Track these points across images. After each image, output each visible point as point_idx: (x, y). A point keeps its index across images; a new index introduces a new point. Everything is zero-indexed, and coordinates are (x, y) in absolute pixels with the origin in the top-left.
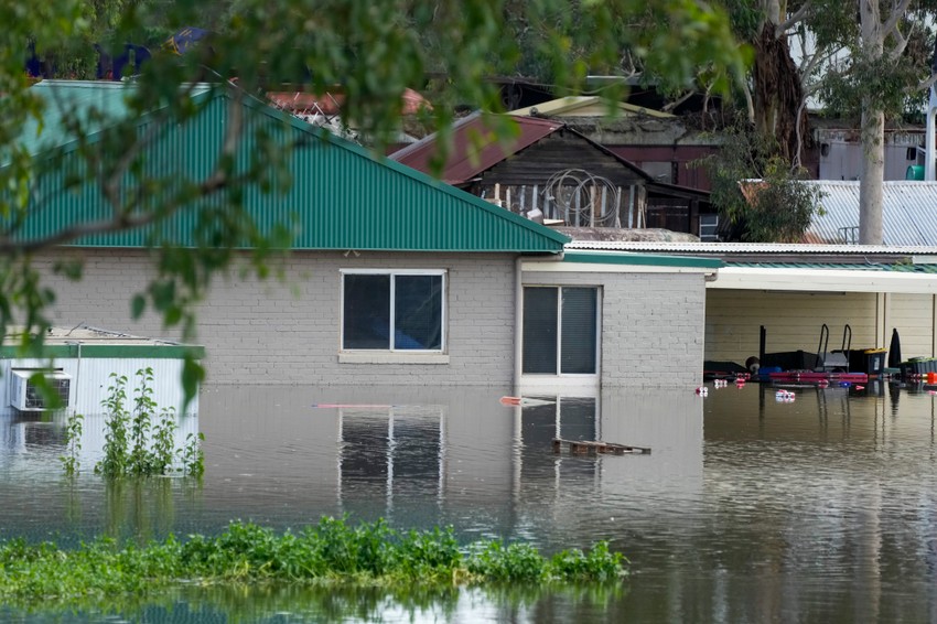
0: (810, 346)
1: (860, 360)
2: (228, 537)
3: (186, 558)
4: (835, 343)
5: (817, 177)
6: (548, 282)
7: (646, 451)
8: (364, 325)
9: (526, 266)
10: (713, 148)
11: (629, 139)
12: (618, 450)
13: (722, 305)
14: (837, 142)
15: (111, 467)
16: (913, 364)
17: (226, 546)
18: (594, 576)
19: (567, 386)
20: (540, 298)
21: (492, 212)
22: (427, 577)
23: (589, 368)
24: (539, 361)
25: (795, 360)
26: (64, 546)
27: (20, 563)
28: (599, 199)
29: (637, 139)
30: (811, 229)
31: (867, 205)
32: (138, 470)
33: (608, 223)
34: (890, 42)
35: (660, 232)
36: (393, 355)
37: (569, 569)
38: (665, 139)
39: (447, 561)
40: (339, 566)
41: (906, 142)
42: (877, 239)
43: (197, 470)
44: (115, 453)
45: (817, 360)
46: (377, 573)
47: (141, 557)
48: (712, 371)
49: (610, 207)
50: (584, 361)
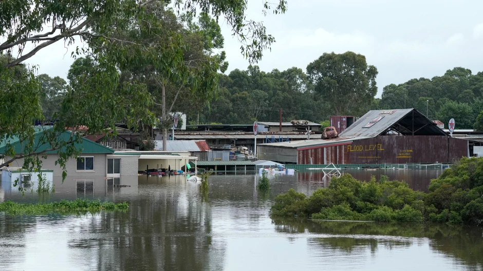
0: (156, 168)
1: (164, 170)
2: (61, 202)
3: (54, 206)
4: (160, 168)
5: (155, 140)
6: (112, 158)
7: (130, 186)
8: (80, 166)
9: (108, 155)
10: (138, 135)
11: (123, 134)
12: (125, 186)
13: (141, 162)
14: (158, 134)
15: (39, 190)
16: (172, 171)
17: (61, 204)
18: (124, 207)
19: (115, 175)
20: (110, 161)
21: (101, 146)
22: (95, 208)
23: (118, 172)
24: (110, 171)
25: (153, 170)
26: (33, 204)
27: (26, 207)
28: (118, 144)
29: (124, 134)
30: (155, 149)
31: (164, 144)
32: (44, 191)
33: (120, 148)
34: (167, 118)
35: (129, 149)
36: (85, 171)
37: (119, 206)
38: (129, 134)
39: (98, 205)
40: (80, 207)
41: (169, 134)
42: (166, 150)
43: (53, 191)
44: (39, 188)
45: (156, 170)
46: (87, 208)
47: (46, 206)
48: (139, 172)
49: (120, 145)
50: (118, 171)
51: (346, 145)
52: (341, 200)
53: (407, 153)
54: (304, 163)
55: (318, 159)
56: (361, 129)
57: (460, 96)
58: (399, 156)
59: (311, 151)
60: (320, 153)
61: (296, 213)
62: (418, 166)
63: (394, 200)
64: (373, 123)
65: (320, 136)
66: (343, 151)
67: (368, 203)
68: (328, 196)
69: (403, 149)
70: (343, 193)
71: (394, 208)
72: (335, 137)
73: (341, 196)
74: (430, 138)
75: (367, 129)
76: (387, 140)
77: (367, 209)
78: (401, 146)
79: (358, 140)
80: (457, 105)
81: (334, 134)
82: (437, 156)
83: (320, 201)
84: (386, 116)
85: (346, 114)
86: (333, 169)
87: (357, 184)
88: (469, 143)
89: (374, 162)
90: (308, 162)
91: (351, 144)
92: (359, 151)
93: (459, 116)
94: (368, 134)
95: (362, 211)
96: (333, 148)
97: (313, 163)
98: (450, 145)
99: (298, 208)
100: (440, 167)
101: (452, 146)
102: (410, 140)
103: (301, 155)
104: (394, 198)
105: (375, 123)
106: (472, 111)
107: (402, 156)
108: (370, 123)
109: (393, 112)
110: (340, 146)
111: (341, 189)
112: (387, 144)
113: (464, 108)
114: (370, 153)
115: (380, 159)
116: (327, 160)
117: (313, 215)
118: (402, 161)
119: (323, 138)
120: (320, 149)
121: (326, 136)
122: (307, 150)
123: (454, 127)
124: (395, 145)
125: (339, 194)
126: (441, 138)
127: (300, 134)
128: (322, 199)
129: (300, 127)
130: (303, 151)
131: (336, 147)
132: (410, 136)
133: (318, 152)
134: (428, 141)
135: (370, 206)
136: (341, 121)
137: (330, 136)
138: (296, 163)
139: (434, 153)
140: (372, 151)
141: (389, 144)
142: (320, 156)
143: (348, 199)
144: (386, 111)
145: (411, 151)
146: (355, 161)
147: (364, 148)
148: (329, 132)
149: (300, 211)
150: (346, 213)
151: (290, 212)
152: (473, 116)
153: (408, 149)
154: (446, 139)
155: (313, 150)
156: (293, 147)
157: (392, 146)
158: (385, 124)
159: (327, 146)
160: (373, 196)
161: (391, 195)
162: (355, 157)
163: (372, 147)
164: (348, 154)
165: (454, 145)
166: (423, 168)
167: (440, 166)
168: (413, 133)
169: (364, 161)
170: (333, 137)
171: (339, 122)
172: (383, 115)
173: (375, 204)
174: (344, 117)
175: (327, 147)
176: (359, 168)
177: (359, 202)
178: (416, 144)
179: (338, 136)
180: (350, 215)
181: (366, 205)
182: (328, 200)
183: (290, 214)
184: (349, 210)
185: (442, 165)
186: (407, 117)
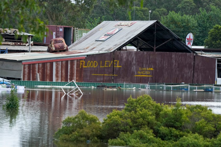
51: (79, 60)
52: (141, 125)
53: (147, 71)
54: (29, 79)
55: (47, 75)
56: (94, 42)
57: (180, 6)
58: (138, 74)
59: (39, 66)
60: (48, 68)
61: (88, 139)
62: (163, 87)
63: (204, 127)
64: (108, 35)
65: (45, 48)
66: (75, 67)
67: (174, 129)
68: (127, 119)
69: (143, 67)
70: (143, 117)
71: (205, 136)
72: (64, 51)
73: (141, 120)
74: (174, 55)
75: (101, 42)
76: (125, 56)
77: (171, 136)
78: (140, 63)
79: (93, 55)
80: (180, 17)
81: (63, 47)
82: (180, 76)
83: (117, 125)
84: (124, 28)
85: (61, 23)
86: (65, 87)
87: (157, 107)
88: (218, 62)
89: (110, 81)
90: (34, 78)
91: (84, 60)
92: (93, 68)
93: (182, 30)
94: (103, 49)
95: (167, 138)
96: (64, 63)
97: (40, 80)
98: (196, 64)
99: (91, 133)
100: (187, 89)
101: (198, 65)
102: (151, 57)
103: (27, 70)
104: (204, 124)
105: (110, 36)
106: (196, 25)
107: (141, 74)
108: (105, 35)
109: (132, 24)
110: (72, 61)
111: (140, 112)
112: (124, 60)
113: (188, 21)
114: (106, 70)
115: (116, 78)
116: (57, 76)
117: (110, 141)
118: (143, 80)
119: (50, 51)
120: (48, 64)
121: (54, 49)
122: (34, 64)
123: (191, 43)
124: (134, 62)
125: (138, 118)
126: (186, 55)
127: (15, 45)
128: (120, 122)
129: (7, 37)
130: (29, 65)
131: (67, 62)
132: (151, 53)
133: (47, 67)
134: (172, 58)
135: (175, 132)
136: (57, 32)
137: (59, 49)
138: (19, 79)
139: (177, 73)
140: (109, 67)
141: (128, 60)
142: (48, 72)
143: (149, 124)
144: (123, 23)
145: (152, 69)
146: (88, 78)
147: (99, 65)
148: (58, 45)
149: (94, 136)
150: (149, 140)
151: (81, 136)
152: (198, 30)
153: (149, 67)
154: (192, 57)
155: (41, 65)
156: (18, 60)
157: (131, 63)
158: (122, 38)
159: (57, 60)
160: (178, 122)
161: (200, 121)
162: (89, 74)
163: (108, 64)
164: (81, 71)
165: (200, 64)
166: (168, 89)
167: (187, 87)
168: (155, 48)
169: (98, 79)
170: (62, 50)
171: (54, 33)
172: (120, 27)
173: (181, 130)
174: (61, 28)
175: (57, 62)
176: (93, 87)
177: (163, 127)
178: (157, 62)
179: (67, 50)
180: (153, 142)
181: (170, 131)
182: (127, 124)
183: (82, 139)
184: (152, 137)
185: (189, 86)
186: (149, 30)
